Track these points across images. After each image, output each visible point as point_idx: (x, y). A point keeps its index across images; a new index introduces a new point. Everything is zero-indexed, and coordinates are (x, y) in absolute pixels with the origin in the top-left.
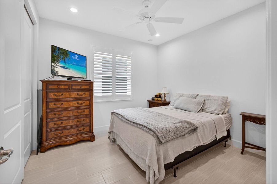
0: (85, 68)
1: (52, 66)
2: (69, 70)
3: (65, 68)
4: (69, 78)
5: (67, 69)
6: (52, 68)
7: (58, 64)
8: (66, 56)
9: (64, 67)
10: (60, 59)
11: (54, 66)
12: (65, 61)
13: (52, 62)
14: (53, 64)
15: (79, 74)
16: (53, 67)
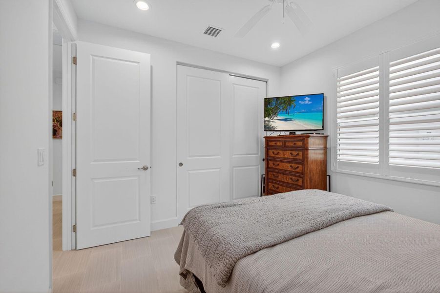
0: (322, 113)
1: (265, 121)
2: (294, 122)
3: (289, 120)
4: (292, 132)
5: (291, 120)
6: (265, 123)
7: (275, 118)
8: (290, 104)
9: (286, 120)
10: (278, 111)
11: (269, 121)
12: (288, 111)
13: (265, 118)
14: (267, 119)
15: (311, 125)
16: (267, 122)
